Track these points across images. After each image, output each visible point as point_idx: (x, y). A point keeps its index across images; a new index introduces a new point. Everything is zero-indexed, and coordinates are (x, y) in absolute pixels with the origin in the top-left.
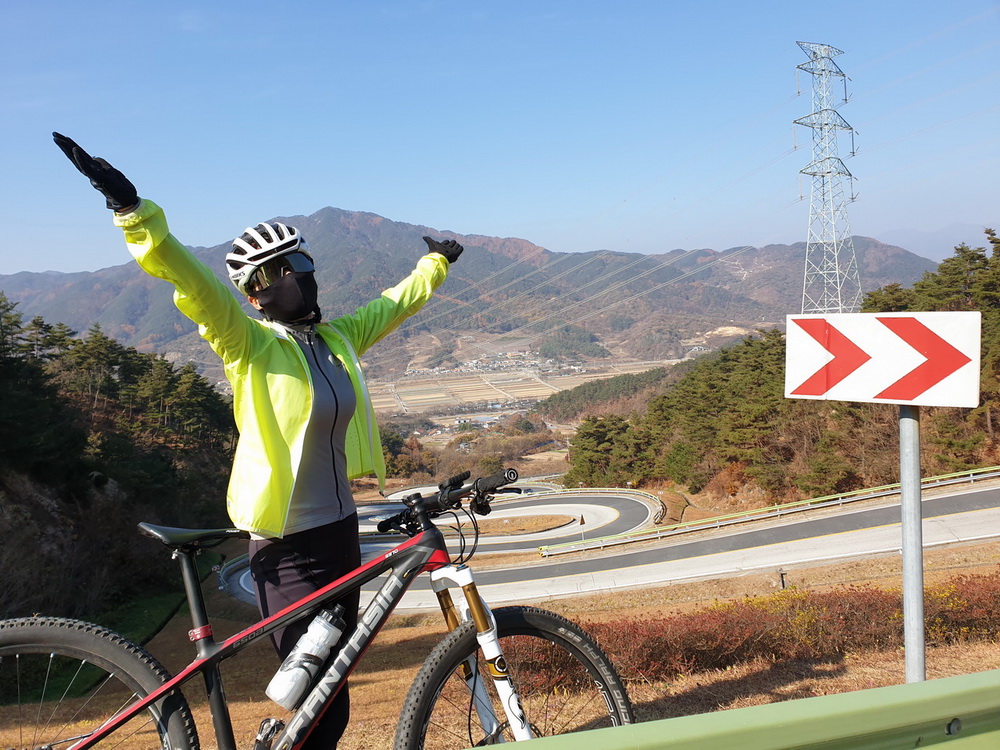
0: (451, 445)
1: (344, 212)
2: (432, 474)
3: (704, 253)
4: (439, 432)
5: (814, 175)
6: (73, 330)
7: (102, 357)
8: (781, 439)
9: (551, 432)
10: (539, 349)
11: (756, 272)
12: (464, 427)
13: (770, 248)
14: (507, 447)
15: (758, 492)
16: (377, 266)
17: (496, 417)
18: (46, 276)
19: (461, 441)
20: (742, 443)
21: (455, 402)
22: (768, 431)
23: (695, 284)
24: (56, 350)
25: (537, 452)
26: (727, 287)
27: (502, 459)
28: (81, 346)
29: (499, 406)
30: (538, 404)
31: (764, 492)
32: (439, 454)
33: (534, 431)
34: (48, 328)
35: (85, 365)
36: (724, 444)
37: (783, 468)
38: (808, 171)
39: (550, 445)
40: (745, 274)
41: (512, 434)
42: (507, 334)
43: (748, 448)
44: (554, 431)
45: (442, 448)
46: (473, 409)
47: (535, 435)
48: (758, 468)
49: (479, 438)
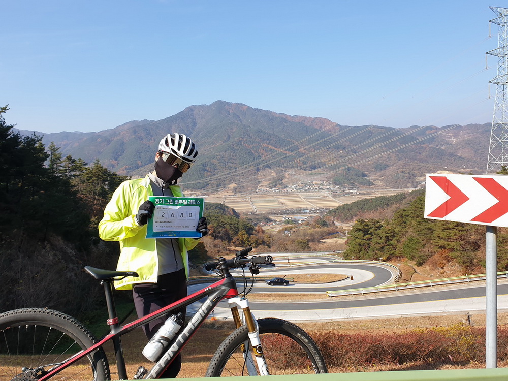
0: (280, 231)
1: (227, 102)
2: (269, 247)
3: (430, 128)
4: (274, 224)
5: (498, 84)
6: (86, 162)
7: (99, 177)
8: (473, 237)
9: (337, 227)
10: (332, 180)
11: (461, 139)
12: (287, 222)
13: (470, 126)
14: (311, 235)
15: (457, 267)
16: (244, 133)
17: (306, 217)
18: (74, 133)
19: (286, 229)
20: (448, 238)
21: (283, 208)
22: (465, 232)
23: (424, 146)
24: (77, 173)
25: (329, 238)
26: (443, 148)
27: (308, 241)
28: (89, 171)
29: (308, 211)
30: (330, 211)
31: (461, 267)
32: (274, 236)
33: (327, 226)
34: (74, 161)
35: (91, 181)
36: (437, 239)
37: (472, 254)
38: (494, 82)
39: (336, 234)
40: (454, 141)
41: (315, 227)
42: (314, 171)
43: (452, 242)
44: (339, 227)
45: (275, 233)
46: (293, 212)
47: (328, 228)
48: (458, 254)
49: (296, 228)
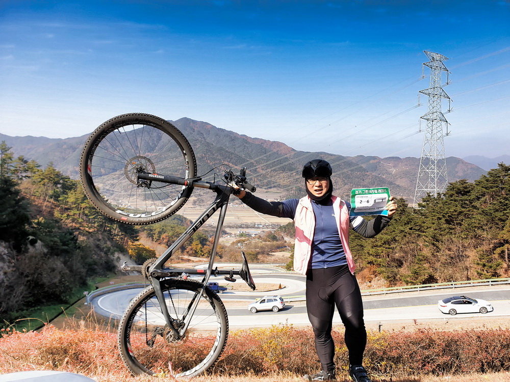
0: (233, 243)
1: (193, 120)
2: (221, 257)
3: (374, 158)
4: (229, 236)
5: (428, 120)
7: (51, 179)
8: (397, 255)
9: (286, 242)
11: (400, 170)
12: (242, 235)
13: (408, 159)
14: (262, 248)
15: (383, 281)
16: (207, 150)
17: (259, 231)
19: (239, 242)
20: (377, 255)
21: (239, 222)
22: (391, 250)
24: (29, 174)
25: (277, 252)
26: (384, 177)
27: (258, 253)
28: (42, 173)
29: (261, 226)
30: (281, 227)
31: (386, 282)
32: (226, 247)
33: (277, 241)
34: (26, 162)
35: (42, 183)
36: (367, 255)
37: (395, 270)
38: (425, 117)
39: (285, 248)
40: (394, 171)
41: (265, 241)
42: (269, 190)
43: (379, 258)
45: (228, 245)
46: (247, 227)
47: (278, 243)
48: (383, 269)
49: (248, 241)
